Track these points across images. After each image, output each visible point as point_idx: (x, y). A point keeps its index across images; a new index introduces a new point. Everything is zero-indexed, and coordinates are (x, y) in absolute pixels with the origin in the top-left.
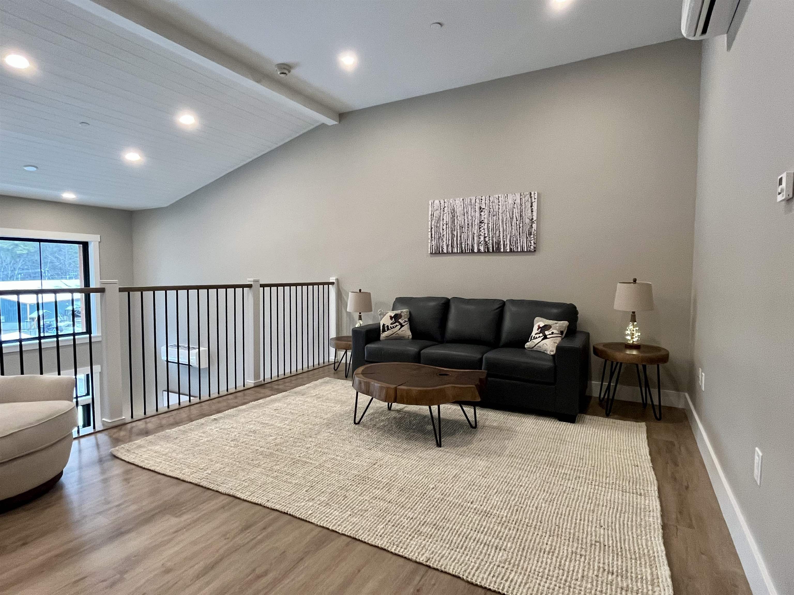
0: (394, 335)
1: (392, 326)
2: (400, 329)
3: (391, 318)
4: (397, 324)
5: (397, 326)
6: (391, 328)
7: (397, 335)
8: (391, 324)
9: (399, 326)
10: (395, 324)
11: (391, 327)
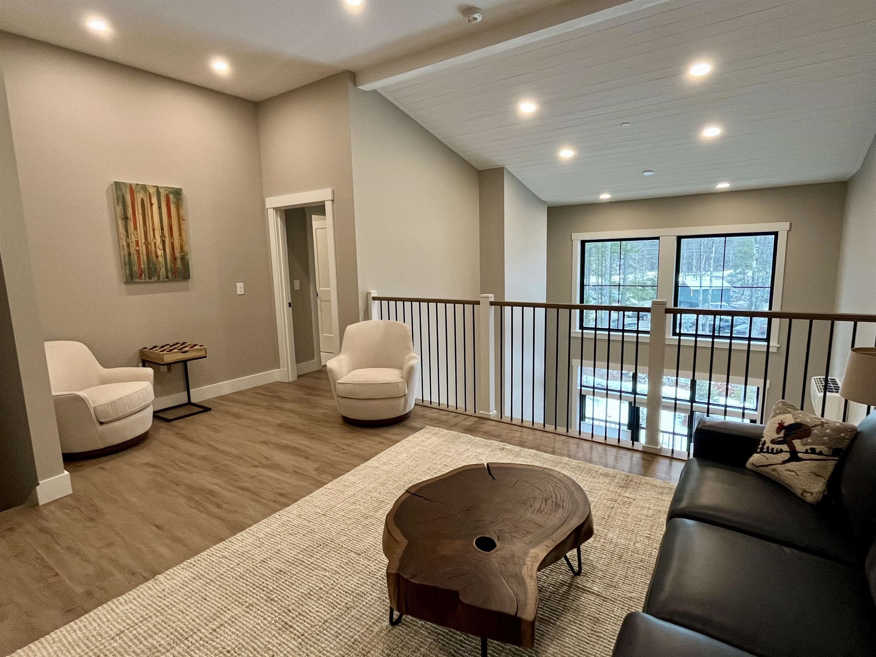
0: (768, 469)
1: (771, 446)
2: (784, 462)
3: (781, 427)
4: (785, 447)
5: (781, 451)
6: (768, 452)
7: (774, 473)
8: (773, 442)
9: (786, 456)
10: (779, 447)
11: (768, 448)
